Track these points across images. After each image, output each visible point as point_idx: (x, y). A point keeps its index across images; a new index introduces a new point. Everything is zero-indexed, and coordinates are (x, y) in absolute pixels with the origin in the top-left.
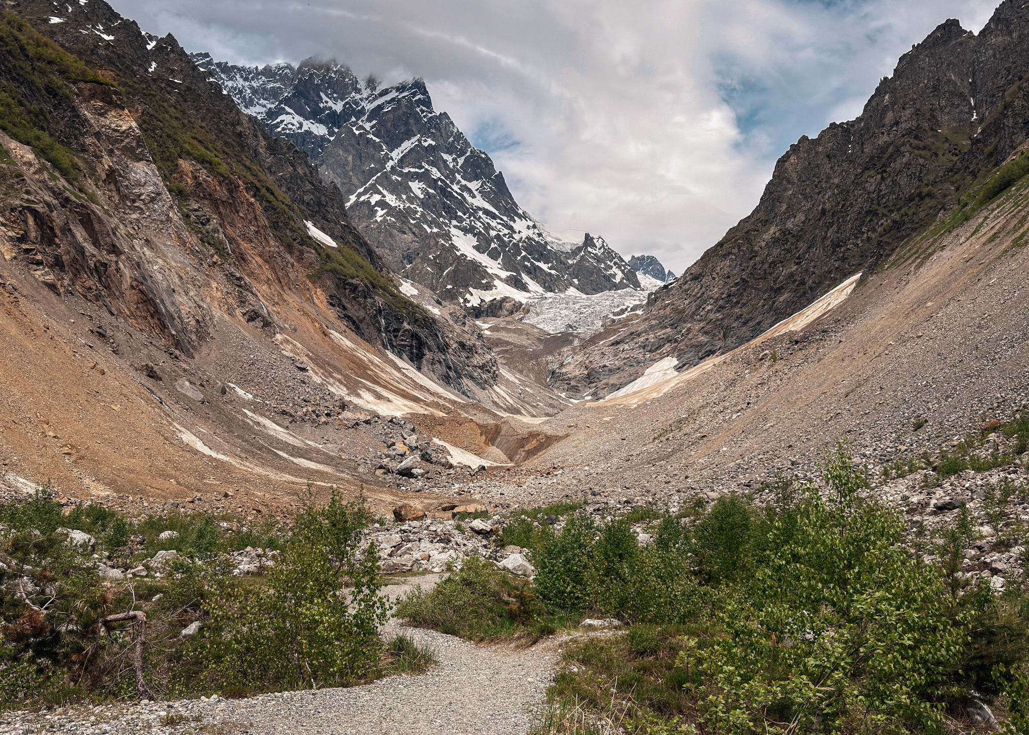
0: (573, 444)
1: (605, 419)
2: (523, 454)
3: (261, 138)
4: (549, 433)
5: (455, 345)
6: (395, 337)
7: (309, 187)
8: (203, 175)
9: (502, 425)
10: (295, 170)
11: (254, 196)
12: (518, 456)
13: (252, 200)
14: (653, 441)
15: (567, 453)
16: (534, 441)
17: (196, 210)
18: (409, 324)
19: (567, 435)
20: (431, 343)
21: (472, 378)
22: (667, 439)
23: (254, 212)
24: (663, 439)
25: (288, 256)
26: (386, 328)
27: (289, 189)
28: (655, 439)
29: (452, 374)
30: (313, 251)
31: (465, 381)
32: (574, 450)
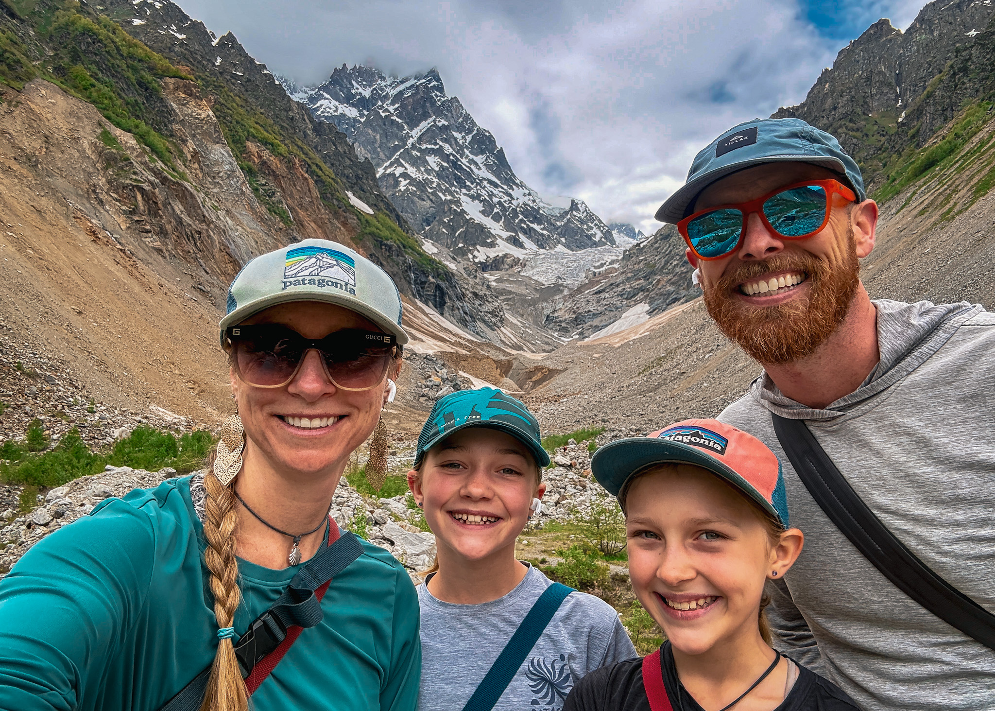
0: (572, 376)
1: (594, 355)
2: (531, 384)
3: (308, 122)
4: (551, 367)
5: (470, 295)
6: (423, 288)
7: (348, 162)
8: (266, 154)
9: (513, 361)
10: (336, 148)
11: (307, 172)
12: (527, 386)
13: (306, 175)
14: (639, 375)
15: (566, 384)
16: (540, 374)
17: (263, 185)
18: (433, 277)
19: (566, 369)
20: (450, 292)
21: (484, 322)
22: (651, 374)
23: (308, 185)
24: (647, 373)
25: (335, 222)
26: (415, 281)
27: (332, 165)
28: (640, 373)
29: (468, 318)
30: (355, 218)
31: (479, 324)
32: (573, 381)
